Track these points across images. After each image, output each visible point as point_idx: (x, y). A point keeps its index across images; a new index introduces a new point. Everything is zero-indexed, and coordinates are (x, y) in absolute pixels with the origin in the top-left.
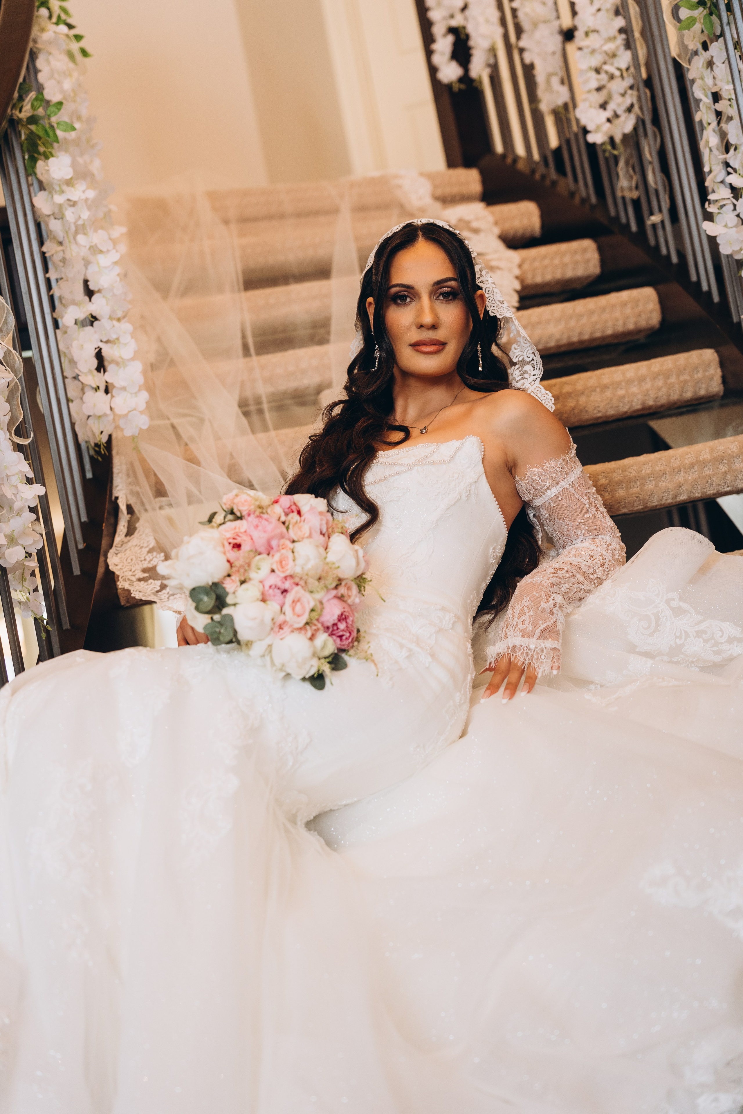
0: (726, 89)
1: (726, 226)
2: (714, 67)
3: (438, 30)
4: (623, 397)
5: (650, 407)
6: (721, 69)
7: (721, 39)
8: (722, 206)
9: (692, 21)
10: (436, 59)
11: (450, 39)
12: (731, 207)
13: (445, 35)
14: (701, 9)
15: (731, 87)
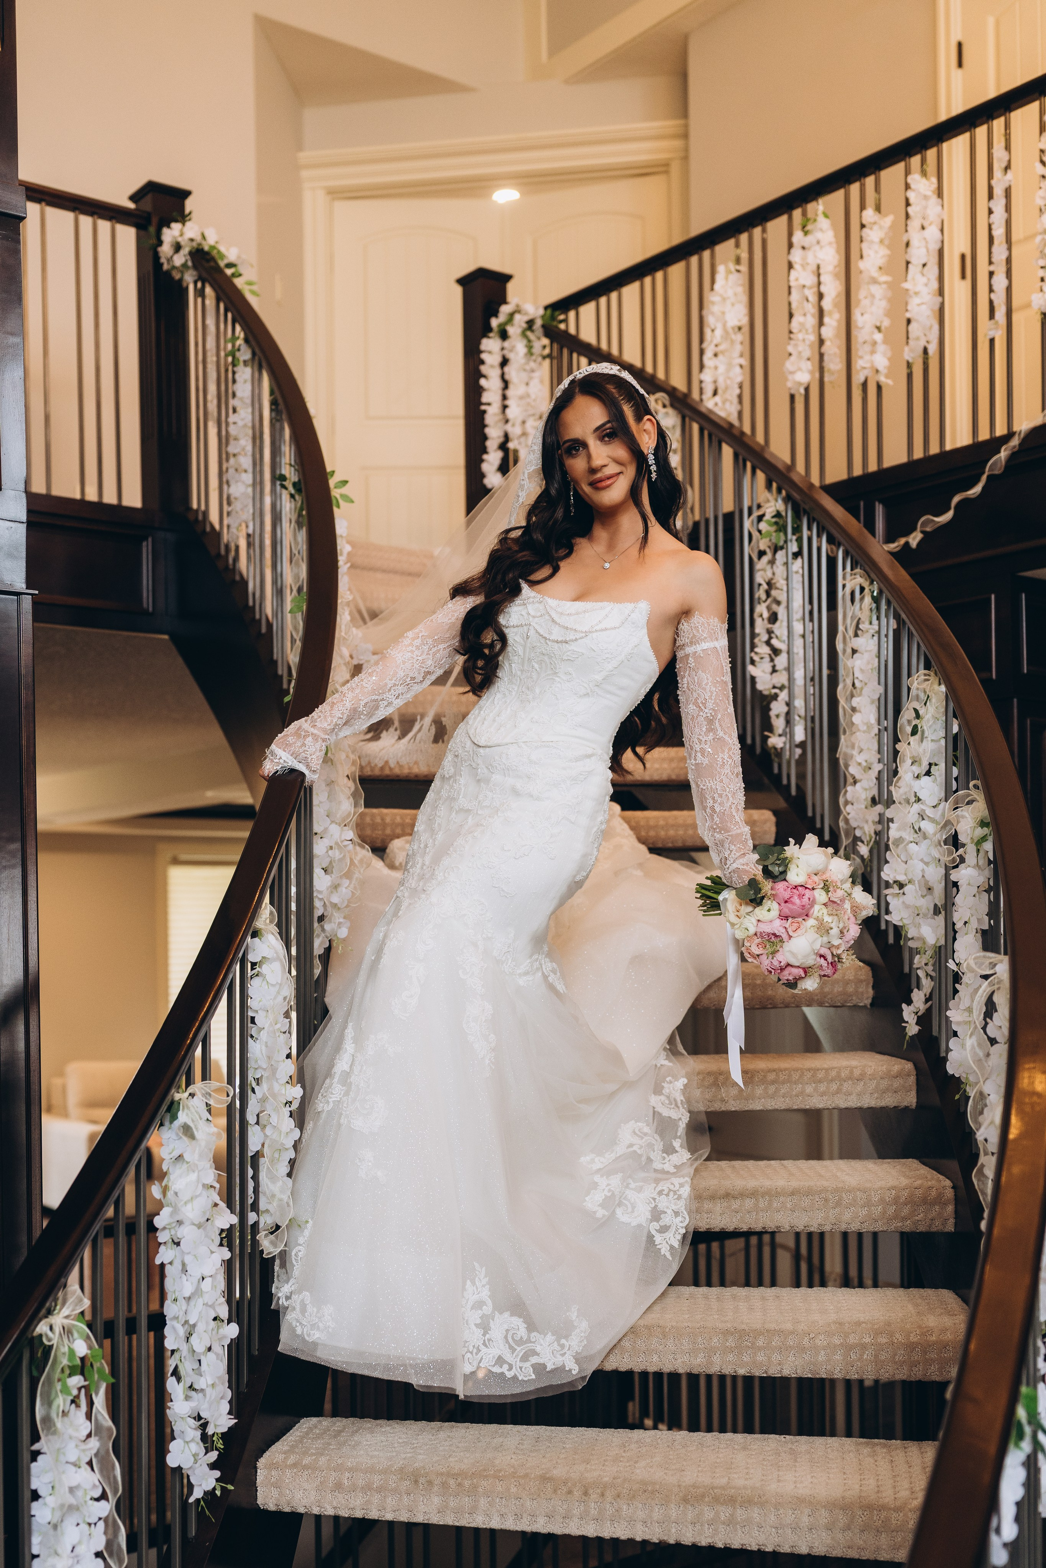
0: (781, 583)
1: (763, 671)
2: (775, 567)
3: (492, 444)
4: (657, 769)
5: (673, 781)
6: (779, 569)
7: (784, 551)
8: (762, 658)
9: (769, 534)
10: (485, 467)
11: (500, 454)
12: (768, 659)
13: (495, 451)
14: (774, 528)
15: (785, 582)
